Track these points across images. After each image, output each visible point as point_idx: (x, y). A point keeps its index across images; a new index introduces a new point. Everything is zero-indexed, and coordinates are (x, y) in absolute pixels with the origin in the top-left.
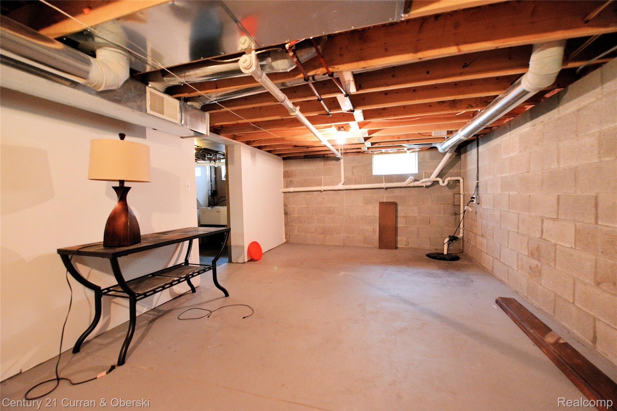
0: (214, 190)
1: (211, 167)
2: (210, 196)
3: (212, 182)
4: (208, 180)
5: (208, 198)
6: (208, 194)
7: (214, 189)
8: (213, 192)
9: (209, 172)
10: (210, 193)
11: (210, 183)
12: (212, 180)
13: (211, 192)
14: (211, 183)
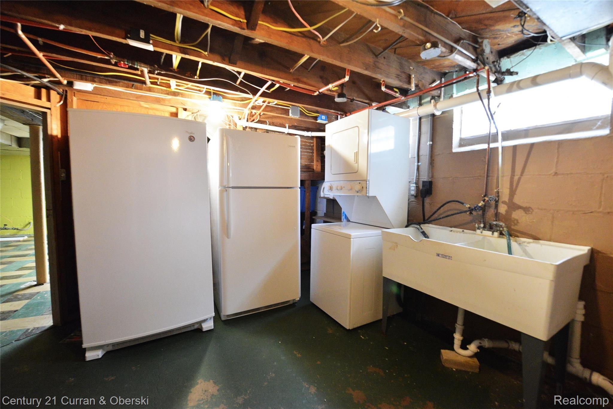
0: (425, 180)
1: (420, 119)
2: (412, 195)
3: (420, 160)
4: (410, 157)
5: (409, 200)
6: (407, 191)
7: (425, 177)
8: (423, 186)
9: (414, 136)
10: (413, 188)
11: (416, 164)
12: (421, 153)
13: (417, 187)
14: (418, 162)
